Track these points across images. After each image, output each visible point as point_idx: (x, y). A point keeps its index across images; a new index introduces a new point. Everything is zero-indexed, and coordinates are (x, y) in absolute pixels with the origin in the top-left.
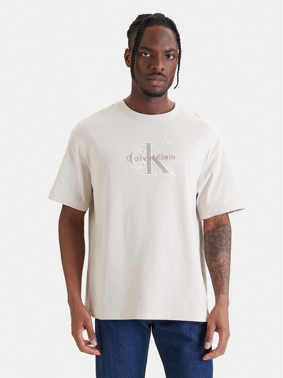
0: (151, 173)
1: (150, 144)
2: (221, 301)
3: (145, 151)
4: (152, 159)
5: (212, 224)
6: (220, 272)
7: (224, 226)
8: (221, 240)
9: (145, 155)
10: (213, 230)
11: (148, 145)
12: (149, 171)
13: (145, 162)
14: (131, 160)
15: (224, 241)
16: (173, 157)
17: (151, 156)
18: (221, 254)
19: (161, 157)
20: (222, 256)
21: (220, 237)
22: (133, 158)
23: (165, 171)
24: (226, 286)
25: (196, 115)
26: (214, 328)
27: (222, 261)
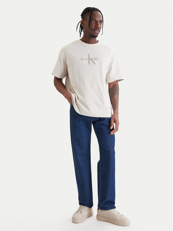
2: (116, 112)
5: (112, 85)
6: (115, 102)
7: (116, 86)
8: (115, 91)
10: (112, 88)
14: (82, 60)
15: (116, 91)
16: (98, 59)
18: (115, 96)
20: (116, 97)
21: (115, 90)
24: (117, 107)
26: (114, 121)
27: (116, 98)
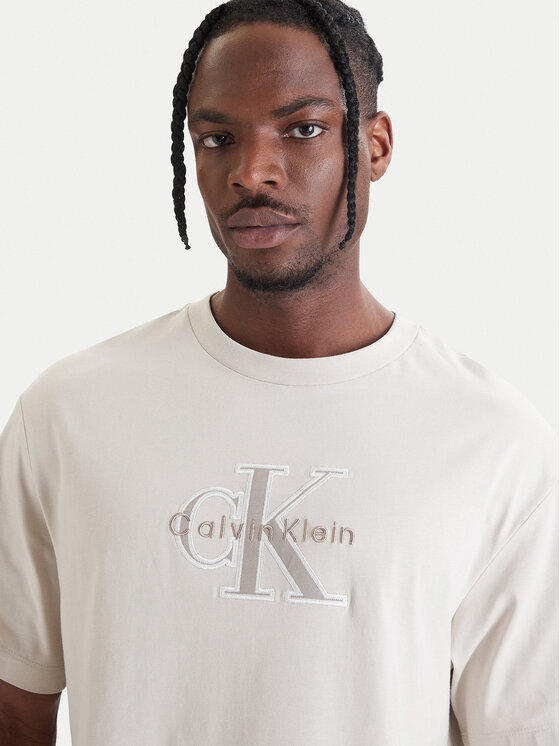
0: (252, 592)
1: (266, 472)
3: (245, 497)
4: (264, 535)
9: (239, 516)
11: (260, 477)
12: (248, 585)
13: (237, 546)
14: (184, 532)
16: (346, 535)
17: (264, 523)
19: (298, 530)
22: (193, 526)
23: (310, 590)
25: (468, 363)
